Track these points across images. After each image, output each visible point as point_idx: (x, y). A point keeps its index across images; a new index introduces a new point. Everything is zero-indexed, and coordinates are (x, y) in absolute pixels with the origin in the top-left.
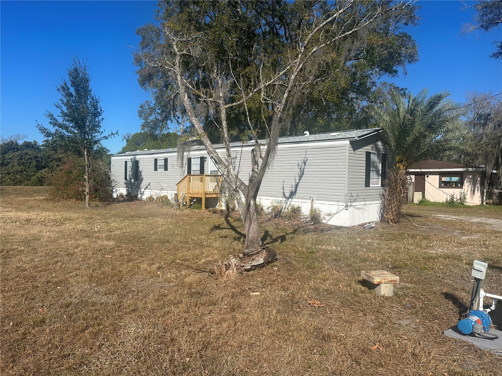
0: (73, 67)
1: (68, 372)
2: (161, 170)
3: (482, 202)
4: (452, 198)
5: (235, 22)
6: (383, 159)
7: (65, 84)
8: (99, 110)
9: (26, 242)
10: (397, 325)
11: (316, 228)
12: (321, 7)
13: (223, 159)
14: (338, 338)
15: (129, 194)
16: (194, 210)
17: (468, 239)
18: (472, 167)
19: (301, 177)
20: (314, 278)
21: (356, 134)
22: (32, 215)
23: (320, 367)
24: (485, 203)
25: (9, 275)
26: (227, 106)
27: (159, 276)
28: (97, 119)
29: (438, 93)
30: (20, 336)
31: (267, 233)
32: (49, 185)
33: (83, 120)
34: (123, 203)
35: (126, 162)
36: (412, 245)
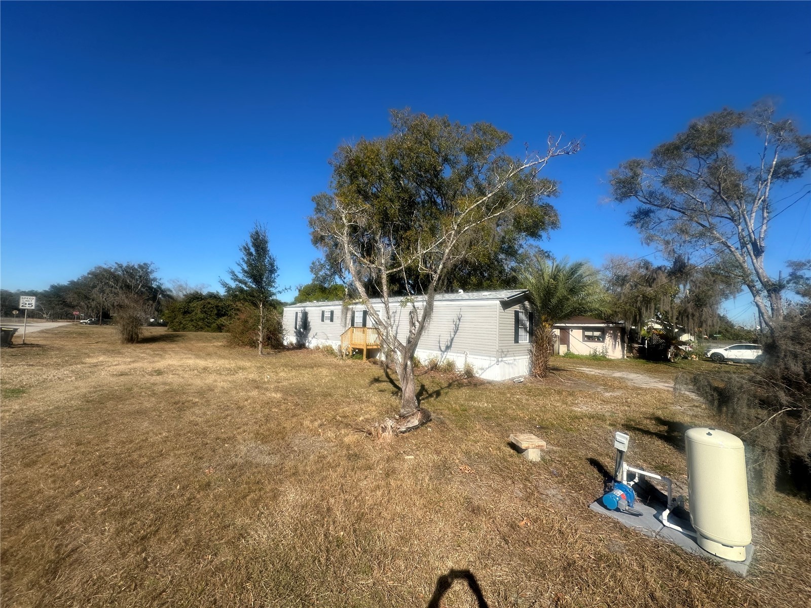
0: (254, 230)
1: (227, 546)
2: (328, 321)
3: (623, 355)
4: (595, 351)
5: (398, 193)
6: (531, 317)
7: (247, 245)
8: (275, 267)
9: (201, 393)
10: (544, 496)
11: (470, 382)
12: (474, 181)
13: (383, 321)
14: (487, 511)
15: (298, 342)
16: (356, 360)
17: (611, 395)
18: (612, 323)
19: (455, 332)
20: (466, 440)
21: (505, 294)
22: (209, 363)
23: (469, 545)
24: (625, 357)
25: (181, 430)
26: (388, 272)
27: (319, 435)
28: (273, 276)
29: (579, 260)
30: (185, 502)
31: (423, 387)
32: (228, 331)
33: (261, 276)
34: (293, 351)
35: (297, 313)
36: (558, 401)
